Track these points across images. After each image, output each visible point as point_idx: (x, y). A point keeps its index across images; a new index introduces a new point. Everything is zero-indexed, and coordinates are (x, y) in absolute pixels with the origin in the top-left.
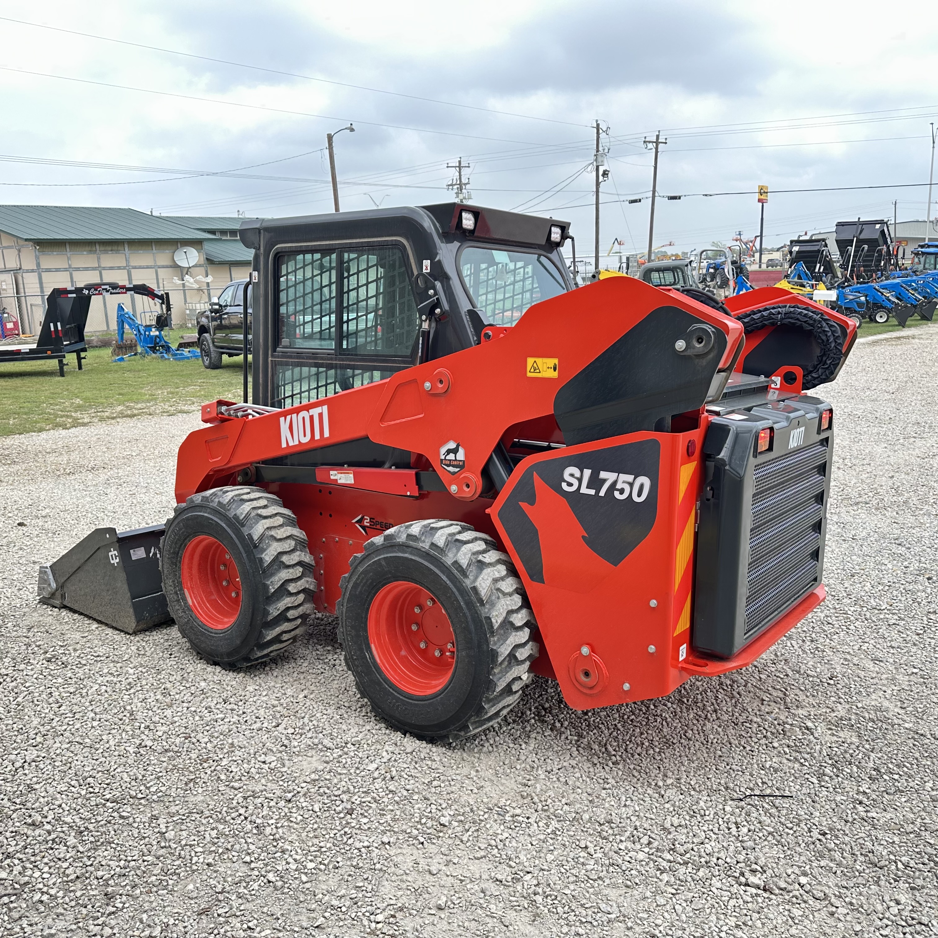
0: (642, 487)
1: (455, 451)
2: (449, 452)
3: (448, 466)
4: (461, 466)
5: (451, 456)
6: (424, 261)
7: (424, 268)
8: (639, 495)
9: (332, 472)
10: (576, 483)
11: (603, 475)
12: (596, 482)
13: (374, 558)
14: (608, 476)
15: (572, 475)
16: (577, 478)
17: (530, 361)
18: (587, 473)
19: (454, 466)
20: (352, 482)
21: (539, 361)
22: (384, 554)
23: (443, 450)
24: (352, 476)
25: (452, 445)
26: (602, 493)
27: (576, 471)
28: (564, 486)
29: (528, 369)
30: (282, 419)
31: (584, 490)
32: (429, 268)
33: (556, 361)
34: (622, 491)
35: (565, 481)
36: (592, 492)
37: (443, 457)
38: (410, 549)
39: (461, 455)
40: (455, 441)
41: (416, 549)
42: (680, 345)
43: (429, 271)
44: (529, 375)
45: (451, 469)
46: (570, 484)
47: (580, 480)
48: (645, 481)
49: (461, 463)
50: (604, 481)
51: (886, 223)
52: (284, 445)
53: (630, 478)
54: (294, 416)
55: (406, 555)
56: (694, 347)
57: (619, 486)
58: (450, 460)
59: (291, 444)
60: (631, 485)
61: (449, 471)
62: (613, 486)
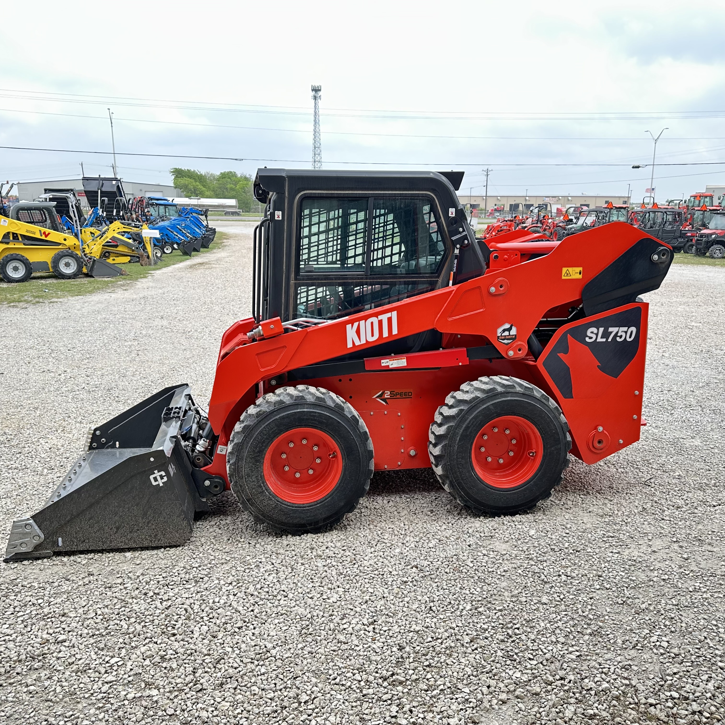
0: (632, 332)
1: (509, 330)
2: (504, 331)
3: (503, 340)
4: (514, 338)
5: (506, 333)
6: (450, 209)
7: (450, 213)
8: (630, 337)
9: (382, 361)
10: (594, 336)
11: (610, 329)
12: (606, 334)
13: (481, 407)
14: (613, 330)
15: (592, 332)
16: (595, 334)
17: (564, 270)
18: (601, 330)
19: (507, 339)
20: (405, 364)
21: (570, 269)
22: (489, 402)
23: (500, 330)
24: (405, 360)
25: (507, 326)
26: (610, 340)
27: (595, 330)
28: (587, 339)
29: (563, 275)
30: (349, 326)
31: (599, 340)
32: (454, 213)
33: (581, 269)
34: (621, 337)
35: (588, 336)
36: (604, 340)
37: (499, 335)
38: (510, 394)
39: (514, 332)
40: (509, 323)
41: (516, 393)
42: (656, 257)
43: (454, 215)
44: (563, 278)
45: (506, 341)
46: (590, 338)
47: (597, 335)
48: (634, 329)
49: (514, 337)
50: (611, 332)
51: (120, 180)
52: (350, 345)
53: (625, 329)
54: (362, 323)
55: (509, 398)
56: (662, 258)
57: (619, 334)
58: (505, 336)
59: (357, 343)
60: (626, 332)
61: (504, 343)
62: (616, 335)
